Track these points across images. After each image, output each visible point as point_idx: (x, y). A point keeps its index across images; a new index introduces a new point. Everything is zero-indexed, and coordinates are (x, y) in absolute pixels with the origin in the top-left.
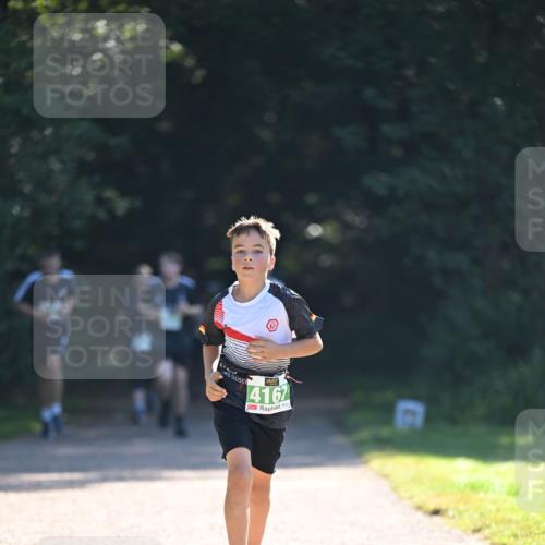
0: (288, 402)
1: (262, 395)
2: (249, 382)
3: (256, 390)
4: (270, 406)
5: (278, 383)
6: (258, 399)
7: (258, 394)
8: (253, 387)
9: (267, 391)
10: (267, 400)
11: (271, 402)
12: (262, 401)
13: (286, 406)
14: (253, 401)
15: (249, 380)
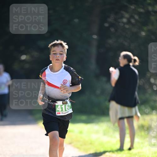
0: (71, 109)
1: (62, 108)
2: (56, 104)
3: (59, 107)
4: (65, 112)
5: (67, 103)
6: (60, 110)
7: (60, 108)
8: (58, 106)
9: (63, 106)
10: (64, 110)
11: (66, 110)
12: (62, 111)
13: (70, 111)
14: (59, 111)
15: (56, 103)
